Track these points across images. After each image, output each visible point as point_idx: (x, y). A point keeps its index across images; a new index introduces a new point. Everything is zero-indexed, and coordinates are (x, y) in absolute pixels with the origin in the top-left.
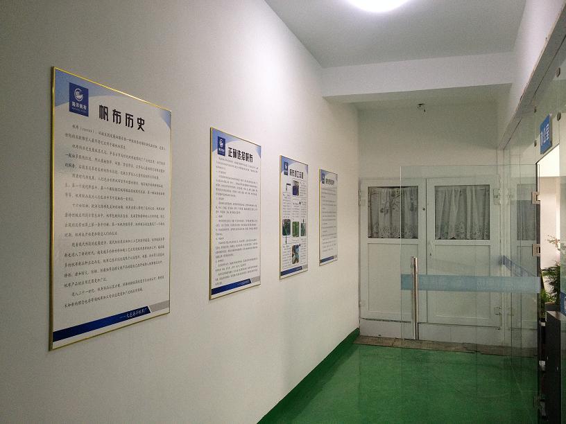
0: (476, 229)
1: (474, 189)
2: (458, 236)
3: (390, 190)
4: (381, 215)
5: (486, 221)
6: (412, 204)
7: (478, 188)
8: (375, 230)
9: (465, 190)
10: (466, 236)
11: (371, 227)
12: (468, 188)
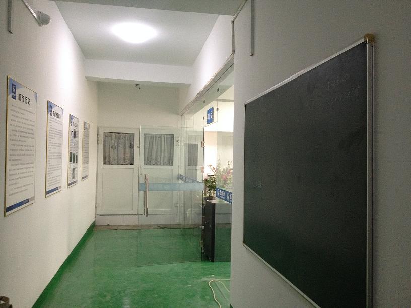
0: (166, 160)
1: (166, 136)
2: (156, 163)
3: (118, 135)
4: (112, 150)
5: (171, 155)
6: (131, 144)
7: (168, 136)
8: (107, 159)
9: (161, 137)
10: (160, 163)
11: (105, 158)
12: (163, 136)
